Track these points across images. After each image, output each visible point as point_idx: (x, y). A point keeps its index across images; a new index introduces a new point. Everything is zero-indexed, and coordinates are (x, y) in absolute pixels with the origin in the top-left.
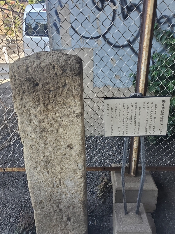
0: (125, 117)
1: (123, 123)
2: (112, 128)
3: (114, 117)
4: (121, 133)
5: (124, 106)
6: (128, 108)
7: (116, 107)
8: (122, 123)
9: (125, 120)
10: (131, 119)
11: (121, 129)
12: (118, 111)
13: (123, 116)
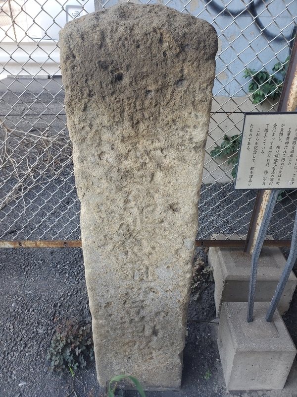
0: (281, 152)
1: (275, 163)
2: (251, 172)
3: (259, 151)
4: (268, 181)
5: (282, 130)
6: (289, 134)
7: (266, 131)
8: (272, 163)
9: (280, 158)
10: (291, 156)
11: (269, 176)
12: (269, 138)
13: (278, 149)
